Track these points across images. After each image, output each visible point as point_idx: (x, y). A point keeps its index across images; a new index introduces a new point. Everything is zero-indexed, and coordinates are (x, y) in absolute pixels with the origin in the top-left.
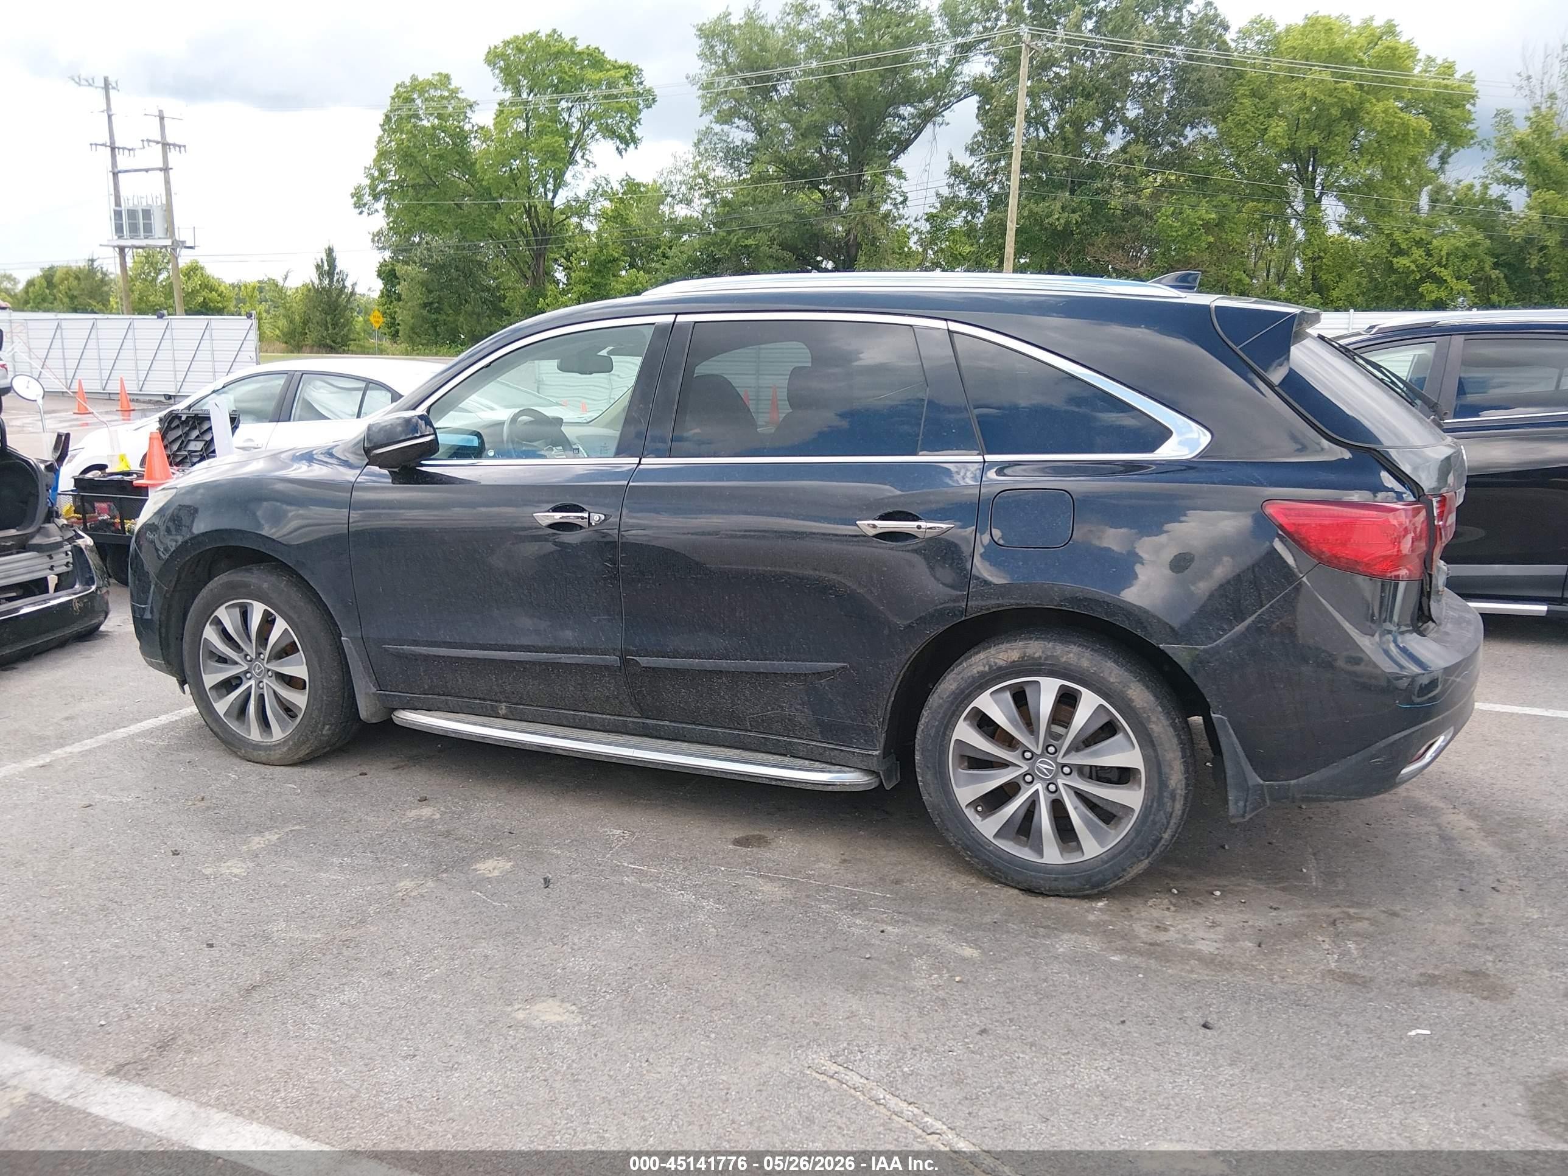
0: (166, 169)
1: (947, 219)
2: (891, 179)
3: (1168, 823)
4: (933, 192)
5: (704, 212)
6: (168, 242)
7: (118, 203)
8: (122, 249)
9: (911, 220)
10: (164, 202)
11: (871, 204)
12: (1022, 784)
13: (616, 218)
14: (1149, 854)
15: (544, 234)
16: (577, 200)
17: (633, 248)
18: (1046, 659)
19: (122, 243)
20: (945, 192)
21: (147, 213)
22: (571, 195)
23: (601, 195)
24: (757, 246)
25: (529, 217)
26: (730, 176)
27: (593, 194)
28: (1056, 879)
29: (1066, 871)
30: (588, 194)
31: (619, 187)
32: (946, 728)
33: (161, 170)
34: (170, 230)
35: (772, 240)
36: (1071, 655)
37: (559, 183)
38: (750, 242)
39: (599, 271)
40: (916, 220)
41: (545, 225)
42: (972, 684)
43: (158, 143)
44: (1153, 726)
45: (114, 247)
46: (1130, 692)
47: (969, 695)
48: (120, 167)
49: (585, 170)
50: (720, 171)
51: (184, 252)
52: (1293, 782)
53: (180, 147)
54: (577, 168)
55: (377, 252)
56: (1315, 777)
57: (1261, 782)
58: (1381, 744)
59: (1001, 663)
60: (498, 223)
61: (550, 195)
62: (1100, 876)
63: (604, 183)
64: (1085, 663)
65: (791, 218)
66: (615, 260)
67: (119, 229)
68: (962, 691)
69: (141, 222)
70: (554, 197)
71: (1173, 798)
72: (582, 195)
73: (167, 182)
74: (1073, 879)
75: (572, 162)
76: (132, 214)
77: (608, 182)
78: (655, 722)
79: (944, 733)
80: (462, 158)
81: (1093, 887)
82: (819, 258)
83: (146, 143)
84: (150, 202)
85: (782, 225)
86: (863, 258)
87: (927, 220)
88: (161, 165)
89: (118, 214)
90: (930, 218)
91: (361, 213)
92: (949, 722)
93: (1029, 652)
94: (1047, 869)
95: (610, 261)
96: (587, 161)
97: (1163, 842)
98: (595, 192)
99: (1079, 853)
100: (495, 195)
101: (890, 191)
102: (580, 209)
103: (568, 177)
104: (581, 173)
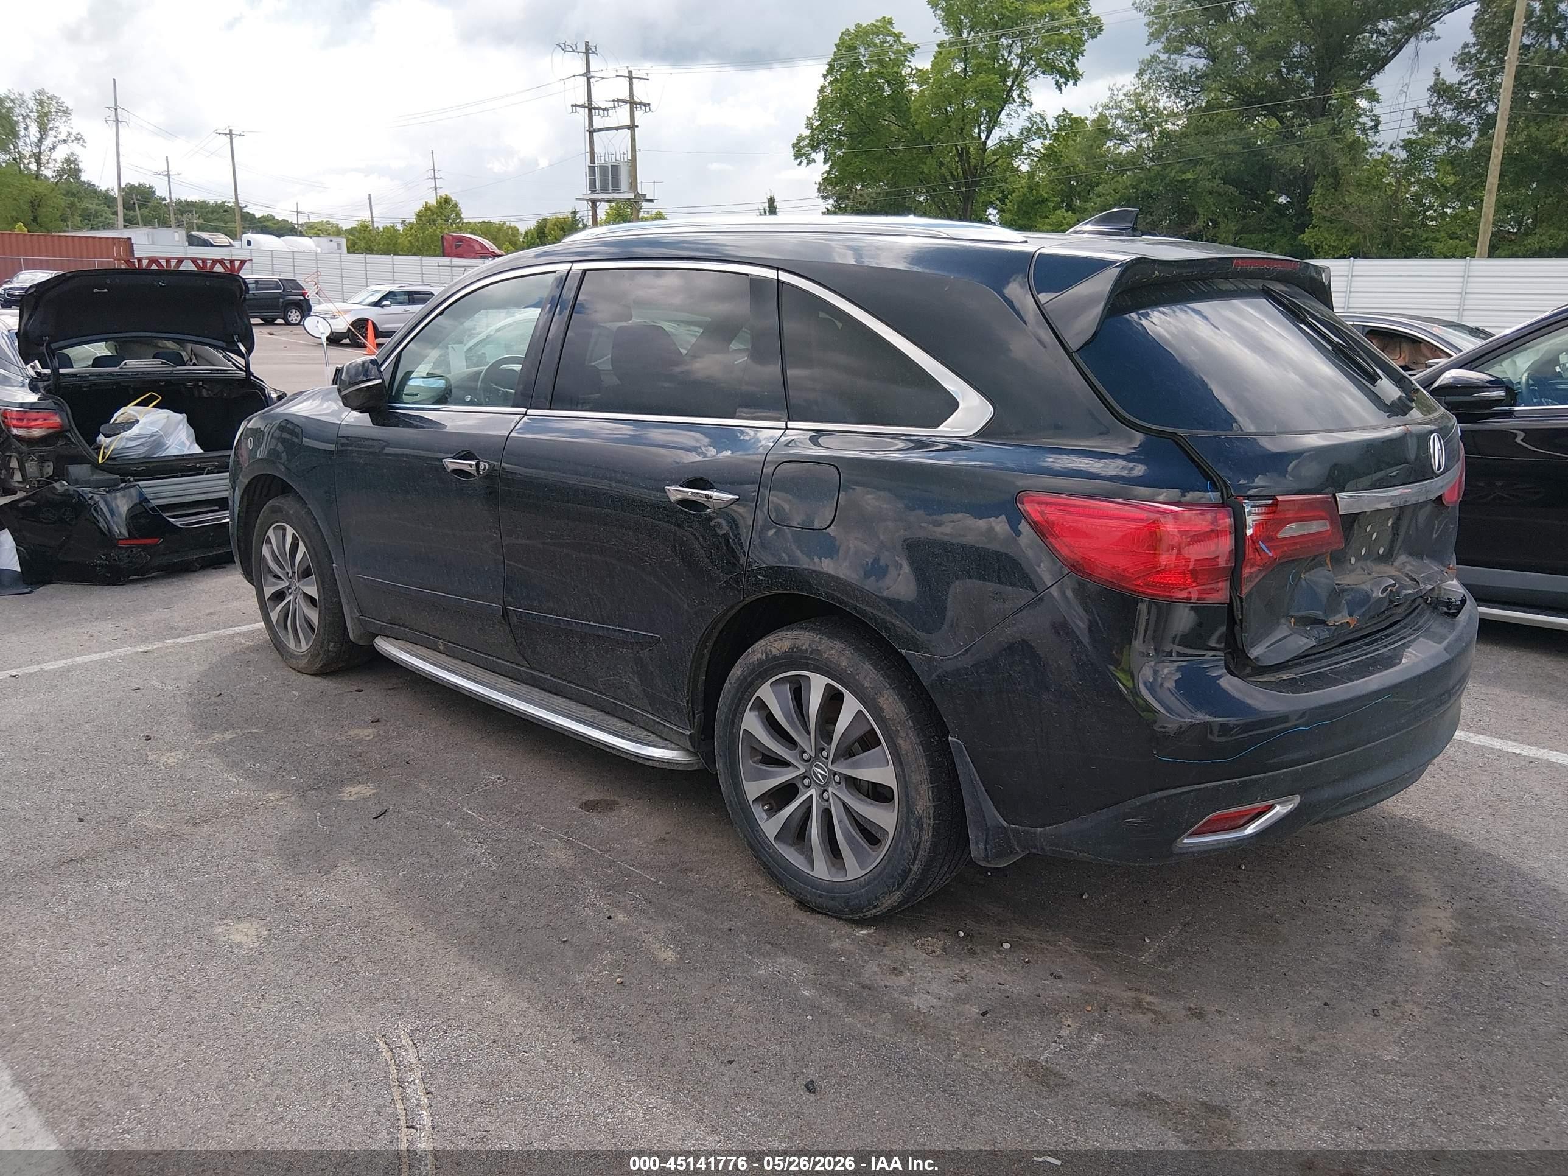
0: (632, 127)
1: (1429, 146)
2: (1362, 103)
3: (916, 854)
4: (1411, 114)
5: (1140, 146)
6: (631, 196)
7: (592, 161)
8: (594, 203)
9: (1386, 148)
10: (630, 158)
11: (1335, 130)
12: (800, 786)
13: (1050, 156)
14: (900, 886)
15: (974, 176)
16: (1010, 139)
17: (1071, 187)
18: (811, 652)
19: (595, 196)
20: (1426, 112)
21: (615, 168)
22: (1005, 134)
23: (1035, 133)
24: (1196, 181)
25: (961, 160)
26: (1177, 106)
27: (1028, 133)
28: (821, 896)
29: (830, 888)
30: (1022, 133)
31: (1055, 124)
32: (735, 715)
33: (628, 127)
34: (633, 185)
35: (1214, 174)
36: (833, 652)
37: (993, 122)
38: (1188, 176)
39: (1026, 212)
40: (1392, 147)
41: (975, 167)
42: (753, 671)
43: (626, 102)
44: (901, 742)
45: (588, 200)
46: (881, 700)
47: (751, 683)
48: (596, 126)
49: (1020, 110)
50: (1166, 102)
51: (645, 204)
52: (1039, 830)
53: (645, 105)
54: (1013, 106)
55: (821, 201)
56: (1063, 827)
57: (1005, 824)
58: (1137, 802)
59: (775, 652)
60: (929, 167)
61: (983, 136)
62: (857, 901)
63: (1039, 120)
64: (844, 663)
65: (1237, 149)
66: (1044, 201)
67: (592, 187)
68: (745, 678)
69: (610, 177)
70: (988, 137)
71: (920, 827)
72: (1015, 134)
73: (633, 140)
74: (833, 898)
75: (1008, 99)
76: (604, 169)
77: (1043, 119)
78: (540, 674)
79: (733, 721)
80: (899, 102)
81: (852, 912)
82: (1271, 192)
83: (616, 103)
84: (618, 159)
85: (1227, 156)
86: (1319, 191)
87: (1404, 147)
88: (628, 123)
89: (592, 170)
90: (1408, 145)
91: (800, 164)
92: (736, 709)
93: (799, 643)
94: (815, 883)
95: (1039, 202)
96: (1024, 99)
97: (912, 875)
98: (1029, 130)
99: (842, 872)
100: (927, 139)
101: (1359, 116)
102: (1012, 148)
103: (1003, 116)
104: (1016, 112)
